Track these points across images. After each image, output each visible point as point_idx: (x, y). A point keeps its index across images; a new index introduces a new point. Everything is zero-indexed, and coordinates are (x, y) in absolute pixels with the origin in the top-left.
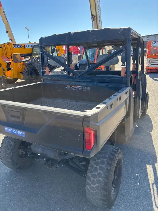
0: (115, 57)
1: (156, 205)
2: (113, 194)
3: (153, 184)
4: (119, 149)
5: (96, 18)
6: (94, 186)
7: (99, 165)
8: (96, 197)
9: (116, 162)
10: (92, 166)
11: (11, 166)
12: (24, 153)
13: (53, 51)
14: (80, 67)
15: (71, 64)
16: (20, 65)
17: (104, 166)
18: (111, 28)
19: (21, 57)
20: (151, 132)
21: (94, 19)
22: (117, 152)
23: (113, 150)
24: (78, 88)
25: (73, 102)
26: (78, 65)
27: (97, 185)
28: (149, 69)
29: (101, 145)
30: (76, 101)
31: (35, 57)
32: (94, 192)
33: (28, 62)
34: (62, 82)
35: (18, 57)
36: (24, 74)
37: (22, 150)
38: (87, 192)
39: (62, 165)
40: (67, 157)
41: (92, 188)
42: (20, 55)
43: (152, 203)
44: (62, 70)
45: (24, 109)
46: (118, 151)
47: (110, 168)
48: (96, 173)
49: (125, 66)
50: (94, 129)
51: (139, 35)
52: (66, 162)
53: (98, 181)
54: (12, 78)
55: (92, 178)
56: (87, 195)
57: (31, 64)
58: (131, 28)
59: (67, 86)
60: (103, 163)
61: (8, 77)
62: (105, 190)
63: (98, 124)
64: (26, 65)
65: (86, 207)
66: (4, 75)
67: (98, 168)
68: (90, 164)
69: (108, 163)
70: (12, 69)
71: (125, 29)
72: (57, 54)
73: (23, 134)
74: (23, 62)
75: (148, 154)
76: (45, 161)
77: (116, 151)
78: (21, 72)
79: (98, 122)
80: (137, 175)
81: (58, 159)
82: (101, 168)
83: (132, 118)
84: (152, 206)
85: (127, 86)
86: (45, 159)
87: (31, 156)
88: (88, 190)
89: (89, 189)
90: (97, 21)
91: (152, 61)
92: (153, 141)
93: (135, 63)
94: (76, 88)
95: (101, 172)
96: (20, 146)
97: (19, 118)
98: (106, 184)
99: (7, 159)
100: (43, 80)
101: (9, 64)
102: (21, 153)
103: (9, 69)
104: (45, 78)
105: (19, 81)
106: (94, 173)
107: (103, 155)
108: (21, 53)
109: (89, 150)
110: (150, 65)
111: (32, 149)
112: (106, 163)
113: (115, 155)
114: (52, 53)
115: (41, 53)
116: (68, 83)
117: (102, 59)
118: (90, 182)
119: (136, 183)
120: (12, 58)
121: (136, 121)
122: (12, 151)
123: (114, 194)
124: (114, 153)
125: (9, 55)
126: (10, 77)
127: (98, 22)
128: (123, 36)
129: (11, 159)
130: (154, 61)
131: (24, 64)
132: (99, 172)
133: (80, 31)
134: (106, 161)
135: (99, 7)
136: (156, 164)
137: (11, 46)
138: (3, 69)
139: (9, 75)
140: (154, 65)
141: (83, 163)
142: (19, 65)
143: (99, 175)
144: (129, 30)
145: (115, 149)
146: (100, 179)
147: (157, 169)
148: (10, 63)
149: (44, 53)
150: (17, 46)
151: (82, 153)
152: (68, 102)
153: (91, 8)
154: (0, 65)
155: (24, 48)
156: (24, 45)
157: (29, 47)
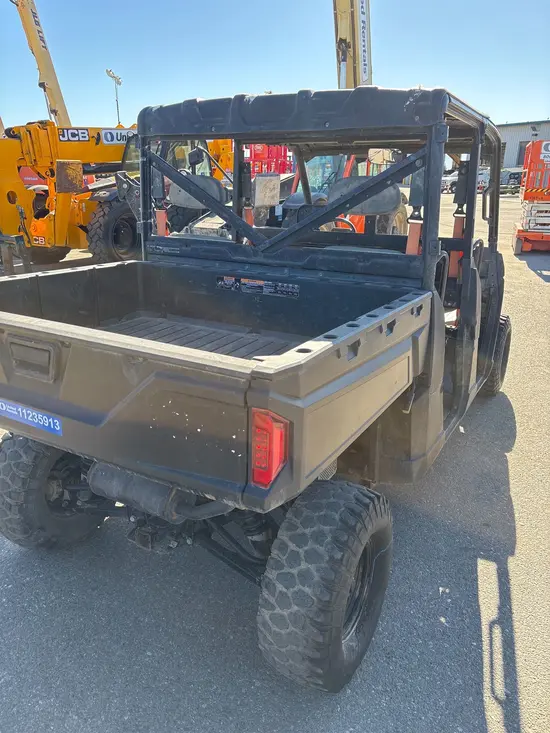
0: (389, 186)
1: (493, 691)
2: (352, 646)
3: (492, 625)
4: (378, 497)
5: (351, 50)
6: (285, 613)
7: (306, 545)
8: (288, 648)
9: (365, 539)
10: (283, 547)
11: (20, 536)
12: (67, 496)
13: (196, 158)
14: (286, 219)
15: (246, 205)
16: (81, 201)
17: (321, 549)
18: (380, 88)
19: (85, 172)
20: (508, 452)
21: (344, 54)
22: (371, 506)
23: (357, 499)
24: (261, 287)
25: (243, 335)
26: (279, 212)
27: (296, 608)
28: (526, 240)
29: (307, 473)
30: (251, 332)
31: (132, 177)
32: (283, 632)
33: (108, 194)
34: (208, 263)
35: (75, 172)
36: (92, 233)
37: (59, 486)
38: (261, 632)
39: (189, 542)
40: (203, 514)
41: (279, 620)
42: (81, 166)
43: (480, 683)
44: (222, 228)
45: (63, 343)
46: (376, 502)
47: (343, 556)
48: (295, 571)
49: (421, 219)
50: (283, 420)
51: (480, 118)
52: (202, 532)
53: (300, 597)
54: (49, 246)
55: (280, 587)
56: (261, 640)
57: (116, 199)
58: (449, 91)
59: (222, 279)
60: (318, 537)
61: (36, 240)
62: (321, 628)
63: (299, 403)
64: (102, 203)
65: (258, 684)
66: (22, 233)
67: (302, 556)
68: (276, 541)
69: (336, 540)
70: (53, 213)
71: (425, 95)
72: (210, 169)
73: (54, 424)
74: (92, 190)
75: (487, 525)
76: (134, 526)
77: (368, 501)
78: (81, 227)
79: (297, 398)
80: (441, 589)
81: (176, 518)
82: (312, 556)
83: (436, 396)
84: (480, 693)
85: (423, 289)
86: (132, 519)
87: (88, 506)
88: (265, 624)
89: (270, 622)
90: (354, 62)
92: (511, 482)
93: (462, 212)
94: (252, 287)
95: (312, 567)
96: (55, 473)
97: (44, 370)
98: (325, 608)
99: (8, 512)
100: (147, 253)
101: (42, 197)
102: (55, 496)
103: (41, 213)
104: (151, 246)
105: (74, 254)
106: (286, 570)
107: (322, 513)
108: (86, 161)
109: (266, 486)
110: (532, 225)
111: (89, 481)
112: (329, 539)
113: (364, 514)
114: (193, 165)
115: (143, 163)
116: (228, 267)
117: (345, 191)
118: (272, 600)
119: (436, 616)
120: (53, 175)
121: (456, 411)
122: (23, 484)
123: (354, 644)
124: (358, 508)
125: (43, 165)
126: (41, 242)
127: (361, 67)
128: (417, 118)
129: (20, 512)
130: (546, 212)
131: (92, 199)
132: (304, 566)
133: (275, 93)
134: (331, 531)
135: (363, 13)
136: (510, 559)
137: (54, 134)
138: (21, 213)
139: (42, 233)
140: (546, 227)
141: (256, 538)
142: (75, 199)
143: (305, 577)
144: (439, 96)
145: (365, 495)
146: (307, 590)
147: (511, 574)
148: (46, 191)
149: (154, 164)
150: (74, 135)
151: (239, 496)
152: (225, 332)
153: (336, 15)
154: (12, 198)
155: (97, 144)
156: (99, 134)
157: (115, 141)
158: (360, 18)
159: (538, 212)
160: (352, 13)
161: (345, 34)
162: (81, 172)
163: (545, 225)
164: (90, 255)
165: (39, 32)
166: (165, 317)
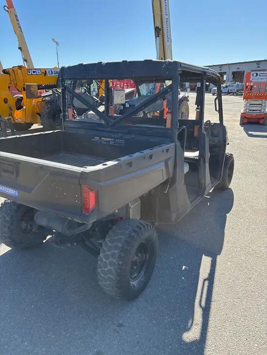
5: (161, 31)
15: (111, 106)
16: (38, 102)
19: (39, 89)
20: (228, 213)
21: (158, 33)
24: (109, 141)
26: (127, 106)
28: (245, 117)
31: (60, 91)
33: (49, 99)
34: (88, 131)
35: (34, 89)
36: (42, 117)
37: (25, 223)
39: (75, 244)
42: (37, 86)
54: (23, 123)
57: (53, 101)
59: (94, 138)
61: (17, 120)
64: (47, 102)
66: (10, 117)
70: (24, 107)
74: (43, 97)
78: (38, 114)
79: (100, 182)
81: (68, 233)
87: (37, 231)
90: (163, 37)
91: (253, 104)
93: (199, 109)
94: (106, 141)
97: (12, 173)
100: (64, 128)
101: (20, 100)
102: (24, 227)
103: (19, 108)
104: (66, 124)
108: (40, 84)
110: (247, 111)
116: (96, 133)
117: (142, 101)
120: (24, 90)
125: (20, 85)
126: (19, 121)
128: (167, 72)
130: (255, 104)
131: (42, 101)
135: (166, 15)
137: (24, 72)
138: (10, 108)
139: (19, 116)
140: (254, 112)
142: (35, 101)
148: (22, 97)
149: (67, 90)
150: (34, 72)
151: (79, 217)
152: (96, 160)
153: (154, 16)
154: (6, 101)
155: (45, 76)
156: (45, 71)
157: (53, 74)
158: (165, 17)
159: (250, 104)
160: (161, 15)
161: (158, 24)
162: (37, 89)
163: (254, 110)
164: (42, 127)
165: (18, 24)
166: (72, 154)
